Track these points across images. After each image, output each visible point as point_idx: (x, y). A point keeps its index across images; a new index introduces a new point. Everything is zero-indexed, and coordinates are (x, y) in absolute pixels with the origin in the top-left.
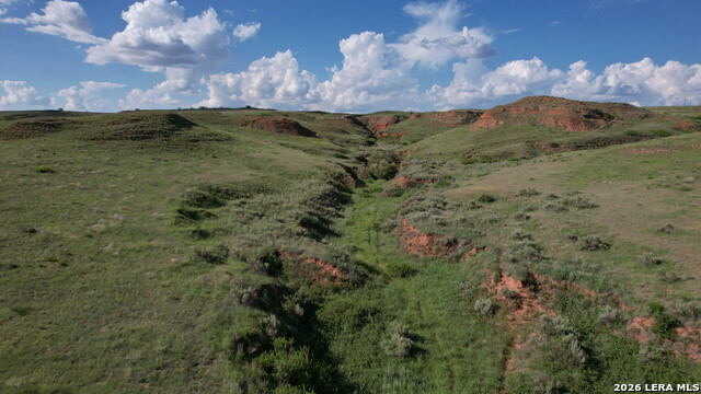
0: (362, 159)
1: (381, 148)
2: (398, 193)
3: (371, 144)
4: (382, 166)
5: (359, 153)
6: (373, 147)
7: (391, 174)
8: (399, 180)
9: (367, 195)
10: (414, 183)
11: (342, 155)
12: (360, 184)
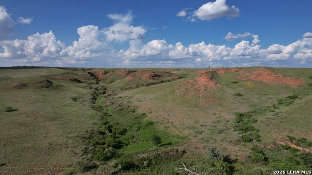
0: (96, 89)
1: (101, 85)
2: (106, 97)
3: (98, 83)
4: (102, 91)
5: (95, 87)
6: (98, 85)
7: (104, 93)
8: (106, 95)
9: (100, 98)
10: (109, 95)
11: (91, 88)
12: (98, 96)
